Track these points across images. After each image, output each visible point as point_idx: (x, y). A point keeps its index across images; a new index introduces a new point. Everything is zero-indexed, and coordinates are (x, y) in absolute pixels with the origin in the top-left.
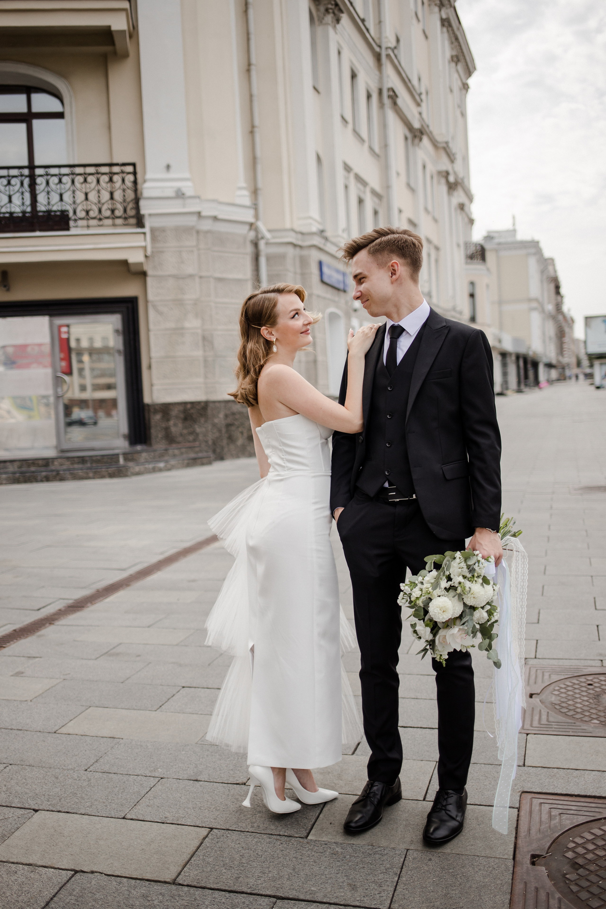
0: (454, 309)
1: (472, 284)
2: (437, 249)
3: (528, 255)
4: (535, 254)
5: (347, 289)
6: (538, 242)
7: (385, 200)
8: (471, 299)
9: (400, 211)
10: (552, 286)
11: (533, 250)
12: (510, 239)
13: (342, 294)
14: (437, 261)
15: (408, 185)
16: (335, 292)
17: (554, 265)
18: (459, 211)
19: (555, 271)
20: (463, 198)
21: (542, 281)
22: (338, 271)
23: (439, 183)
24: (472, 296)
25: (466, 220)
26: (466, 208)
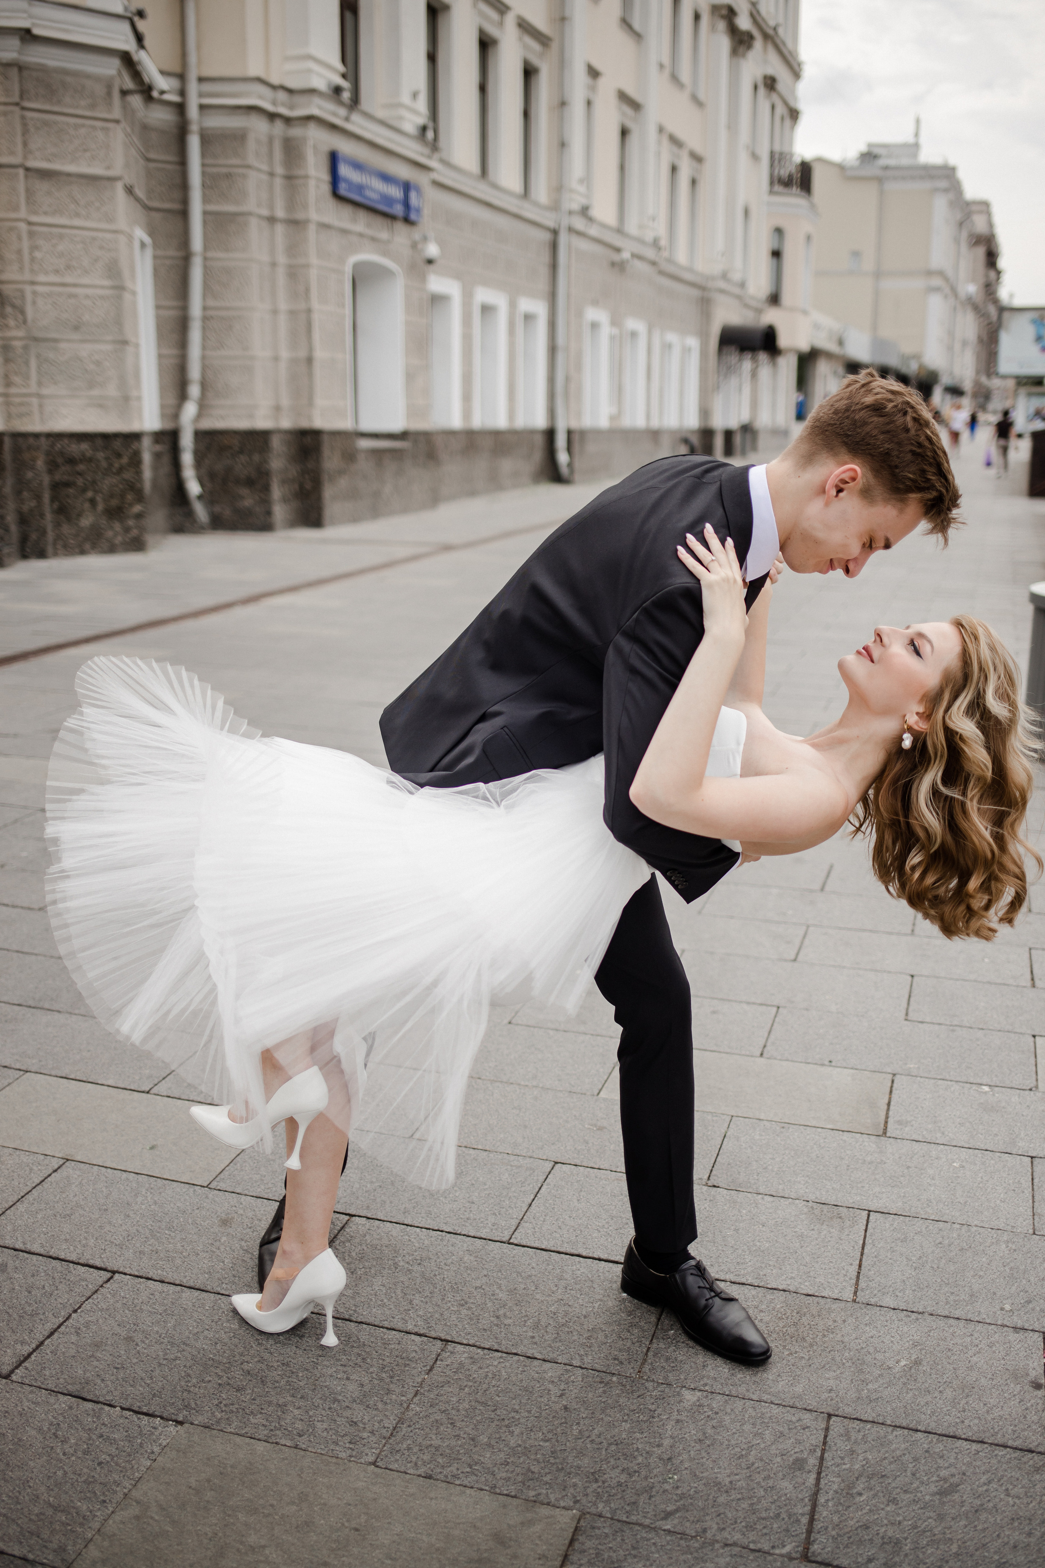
0: (724, 276)
1: (779, 231)
2: (697, 158)
3: (936, 190)
4: (946, 190)
5: (413, 216)
6: (953, 169)
7: (555, 45)
8: (775, 260)
9: (593, 73)
10: (980, 252)
11: (943, 184)
12: (905, 161)
13: (400, 226)
14: (694, 182)
15: (626, 23)
16: (379, 221)
17: (989, 214)
18: (762, 91)
19: (991, 225)
20: (776, 68)
21: (957, 241)
22: (386, 178)
23: (713, 28)
24: (776, 254)
25: (780, 110)
26: (780, 86)
